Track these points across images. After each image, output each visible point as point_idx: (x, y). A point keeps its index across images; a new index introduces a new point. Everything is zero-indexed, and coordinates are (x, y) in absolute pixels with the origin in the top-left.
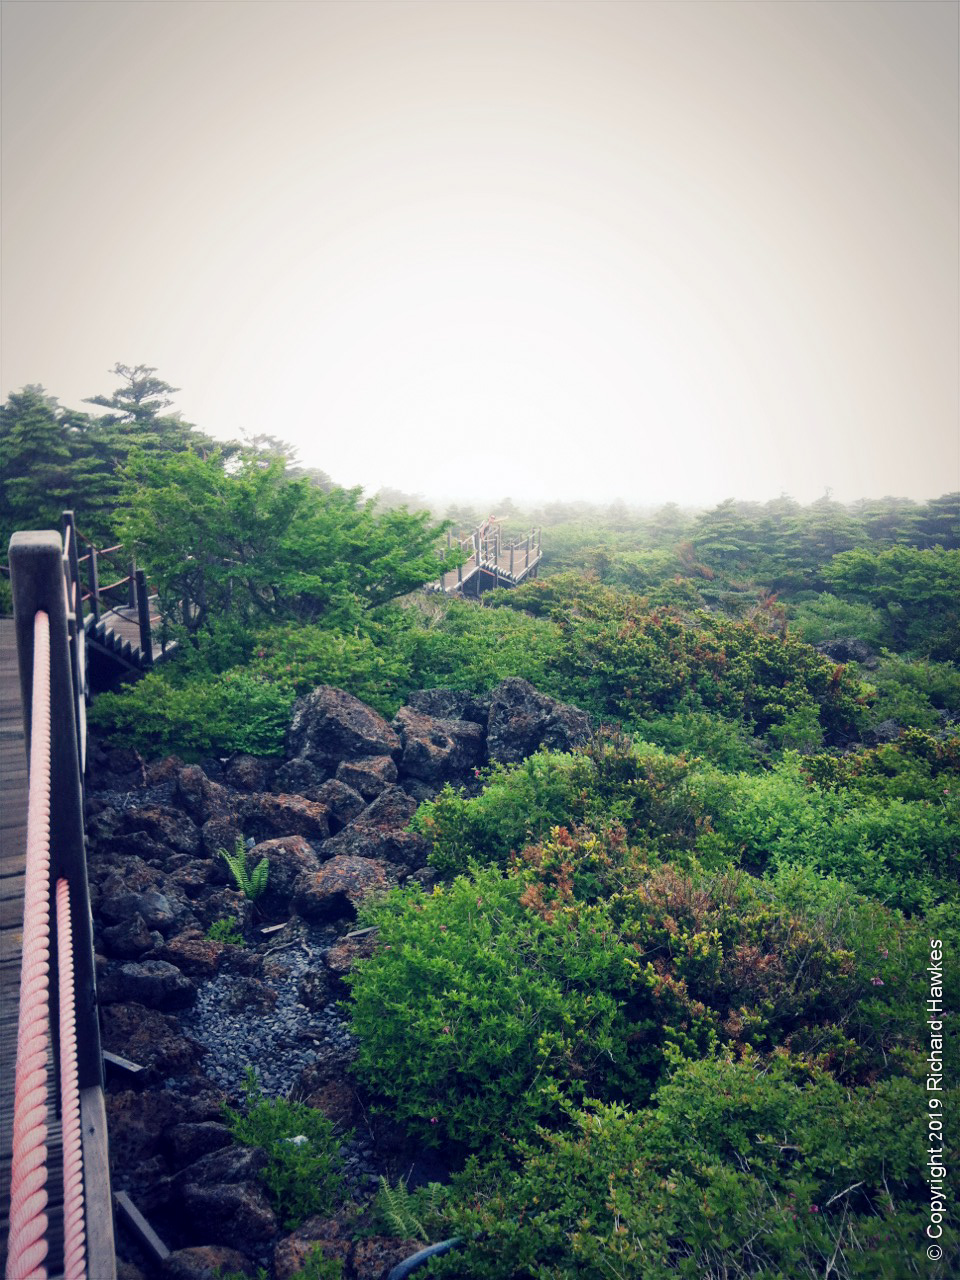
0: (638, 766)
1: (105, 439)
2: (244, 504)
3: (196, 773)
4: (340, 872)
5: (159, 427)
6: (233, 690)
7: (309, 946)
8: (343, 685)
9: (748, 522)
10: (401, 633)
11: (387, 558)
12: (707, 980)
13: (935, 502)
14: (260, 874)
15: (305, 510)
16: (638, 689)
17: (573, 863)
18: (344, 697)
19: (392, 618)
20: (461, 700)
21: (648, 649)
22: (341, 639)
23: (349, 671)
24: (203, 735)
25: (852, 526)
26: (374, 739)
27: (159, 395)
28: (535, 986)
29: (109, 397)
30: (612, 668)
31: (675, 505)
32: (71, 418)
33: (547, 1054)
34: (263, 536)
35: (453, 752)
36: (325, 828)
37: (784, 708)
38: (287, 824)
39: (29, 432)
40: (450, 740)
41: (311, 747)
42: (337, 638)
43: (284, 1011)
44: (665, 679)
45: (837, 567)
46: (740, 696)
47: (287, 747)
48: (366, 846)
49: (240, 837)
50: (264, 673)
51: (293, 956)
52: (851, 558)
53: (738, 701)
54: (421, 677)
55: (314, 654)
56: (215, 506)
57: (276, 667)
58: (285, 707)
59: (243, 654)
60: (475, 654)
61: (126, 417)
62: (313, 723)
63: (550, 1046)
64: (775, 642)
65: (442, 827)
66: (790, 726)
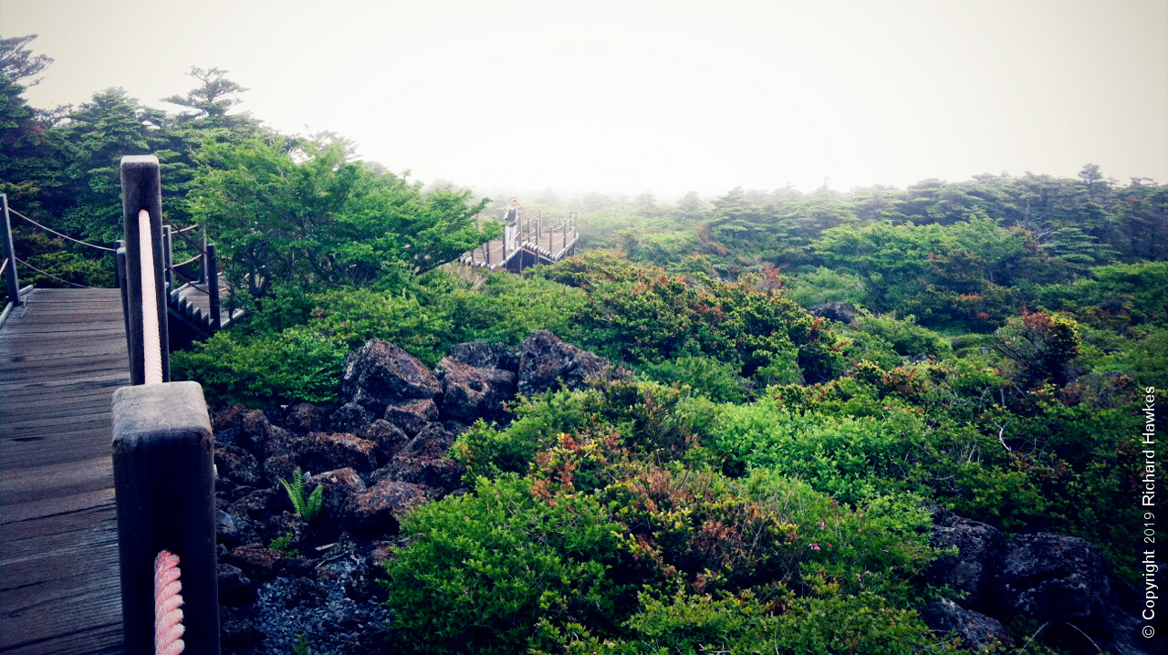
0: (638, 393)
1: (180, 133)
2: (305, 183)
3: (258, 416)
4: (385, 493)
5: (229, 123)
6: (292, 346)
7: (357, 557)
8: (391, 339)
9: (754, 206)
10: (443, 295)
11: (433, 230)
12: (679, 550)
13: (913, 187)
14: (316, 498)
15: (360, 189)
16: (647, 339)
17: (575, 463)
18: (392, 349)
19: (437, 281)
20: (495, 351)
21: (655, 305)
22: (390, 299)
23: (397, 326)
24: (265, 385)
25: (843, 208)
26: (418, 385)
27: (230, 94)
28: (540, 556)
29: (185, 97)
30: (625, 321)
31: (695, 193)
32: (150, 115)
33: (546, 607)
34: (322, 213)
35: (488, 395)
36: (373, 461)
37: (770, 353)
38: (339, 459)
39: (111, 127)
40: (485, 385)
41: (362, 393)
42: (387, 299)
43: (333, 603)
44: (670, 328)
45: (826, 242)
46: (732, 344)
47: (341, 394)
48: (409, 474)
49: (297, 471)
50: (321, 330)
51: (343, 565)
52: (836, 234)
53: (731, 348)
54: (461, 332)
55: (366, 313)
56: (279, 185)
57: (331, 325)
58: (339, 358)
59: (303, 314)
60: (509, 311)
61: (199, 115)
62: (364, 372)
63: (549, 601)
64: (763, 298)
65: (475, 452)
66: (774, 368)
